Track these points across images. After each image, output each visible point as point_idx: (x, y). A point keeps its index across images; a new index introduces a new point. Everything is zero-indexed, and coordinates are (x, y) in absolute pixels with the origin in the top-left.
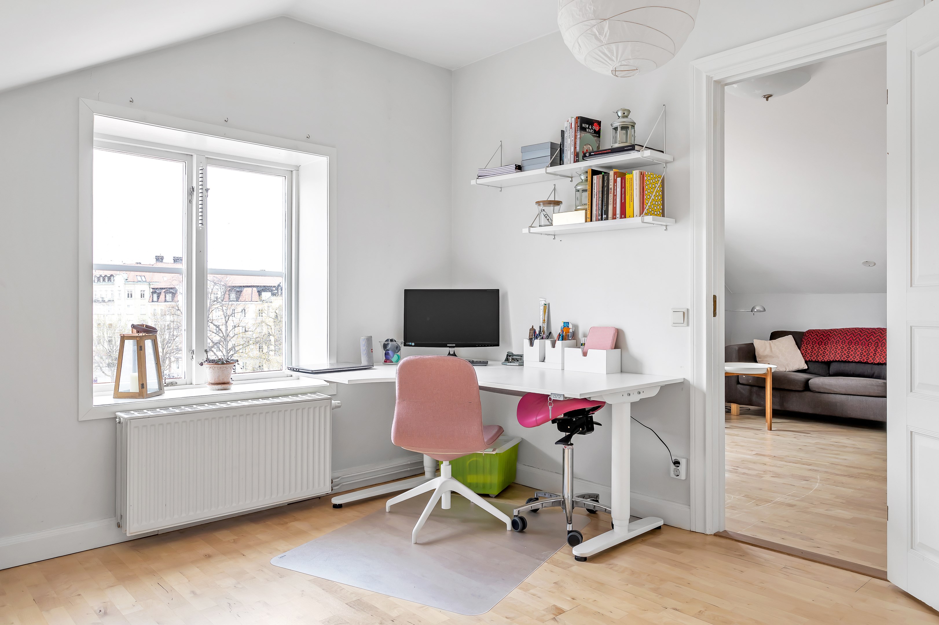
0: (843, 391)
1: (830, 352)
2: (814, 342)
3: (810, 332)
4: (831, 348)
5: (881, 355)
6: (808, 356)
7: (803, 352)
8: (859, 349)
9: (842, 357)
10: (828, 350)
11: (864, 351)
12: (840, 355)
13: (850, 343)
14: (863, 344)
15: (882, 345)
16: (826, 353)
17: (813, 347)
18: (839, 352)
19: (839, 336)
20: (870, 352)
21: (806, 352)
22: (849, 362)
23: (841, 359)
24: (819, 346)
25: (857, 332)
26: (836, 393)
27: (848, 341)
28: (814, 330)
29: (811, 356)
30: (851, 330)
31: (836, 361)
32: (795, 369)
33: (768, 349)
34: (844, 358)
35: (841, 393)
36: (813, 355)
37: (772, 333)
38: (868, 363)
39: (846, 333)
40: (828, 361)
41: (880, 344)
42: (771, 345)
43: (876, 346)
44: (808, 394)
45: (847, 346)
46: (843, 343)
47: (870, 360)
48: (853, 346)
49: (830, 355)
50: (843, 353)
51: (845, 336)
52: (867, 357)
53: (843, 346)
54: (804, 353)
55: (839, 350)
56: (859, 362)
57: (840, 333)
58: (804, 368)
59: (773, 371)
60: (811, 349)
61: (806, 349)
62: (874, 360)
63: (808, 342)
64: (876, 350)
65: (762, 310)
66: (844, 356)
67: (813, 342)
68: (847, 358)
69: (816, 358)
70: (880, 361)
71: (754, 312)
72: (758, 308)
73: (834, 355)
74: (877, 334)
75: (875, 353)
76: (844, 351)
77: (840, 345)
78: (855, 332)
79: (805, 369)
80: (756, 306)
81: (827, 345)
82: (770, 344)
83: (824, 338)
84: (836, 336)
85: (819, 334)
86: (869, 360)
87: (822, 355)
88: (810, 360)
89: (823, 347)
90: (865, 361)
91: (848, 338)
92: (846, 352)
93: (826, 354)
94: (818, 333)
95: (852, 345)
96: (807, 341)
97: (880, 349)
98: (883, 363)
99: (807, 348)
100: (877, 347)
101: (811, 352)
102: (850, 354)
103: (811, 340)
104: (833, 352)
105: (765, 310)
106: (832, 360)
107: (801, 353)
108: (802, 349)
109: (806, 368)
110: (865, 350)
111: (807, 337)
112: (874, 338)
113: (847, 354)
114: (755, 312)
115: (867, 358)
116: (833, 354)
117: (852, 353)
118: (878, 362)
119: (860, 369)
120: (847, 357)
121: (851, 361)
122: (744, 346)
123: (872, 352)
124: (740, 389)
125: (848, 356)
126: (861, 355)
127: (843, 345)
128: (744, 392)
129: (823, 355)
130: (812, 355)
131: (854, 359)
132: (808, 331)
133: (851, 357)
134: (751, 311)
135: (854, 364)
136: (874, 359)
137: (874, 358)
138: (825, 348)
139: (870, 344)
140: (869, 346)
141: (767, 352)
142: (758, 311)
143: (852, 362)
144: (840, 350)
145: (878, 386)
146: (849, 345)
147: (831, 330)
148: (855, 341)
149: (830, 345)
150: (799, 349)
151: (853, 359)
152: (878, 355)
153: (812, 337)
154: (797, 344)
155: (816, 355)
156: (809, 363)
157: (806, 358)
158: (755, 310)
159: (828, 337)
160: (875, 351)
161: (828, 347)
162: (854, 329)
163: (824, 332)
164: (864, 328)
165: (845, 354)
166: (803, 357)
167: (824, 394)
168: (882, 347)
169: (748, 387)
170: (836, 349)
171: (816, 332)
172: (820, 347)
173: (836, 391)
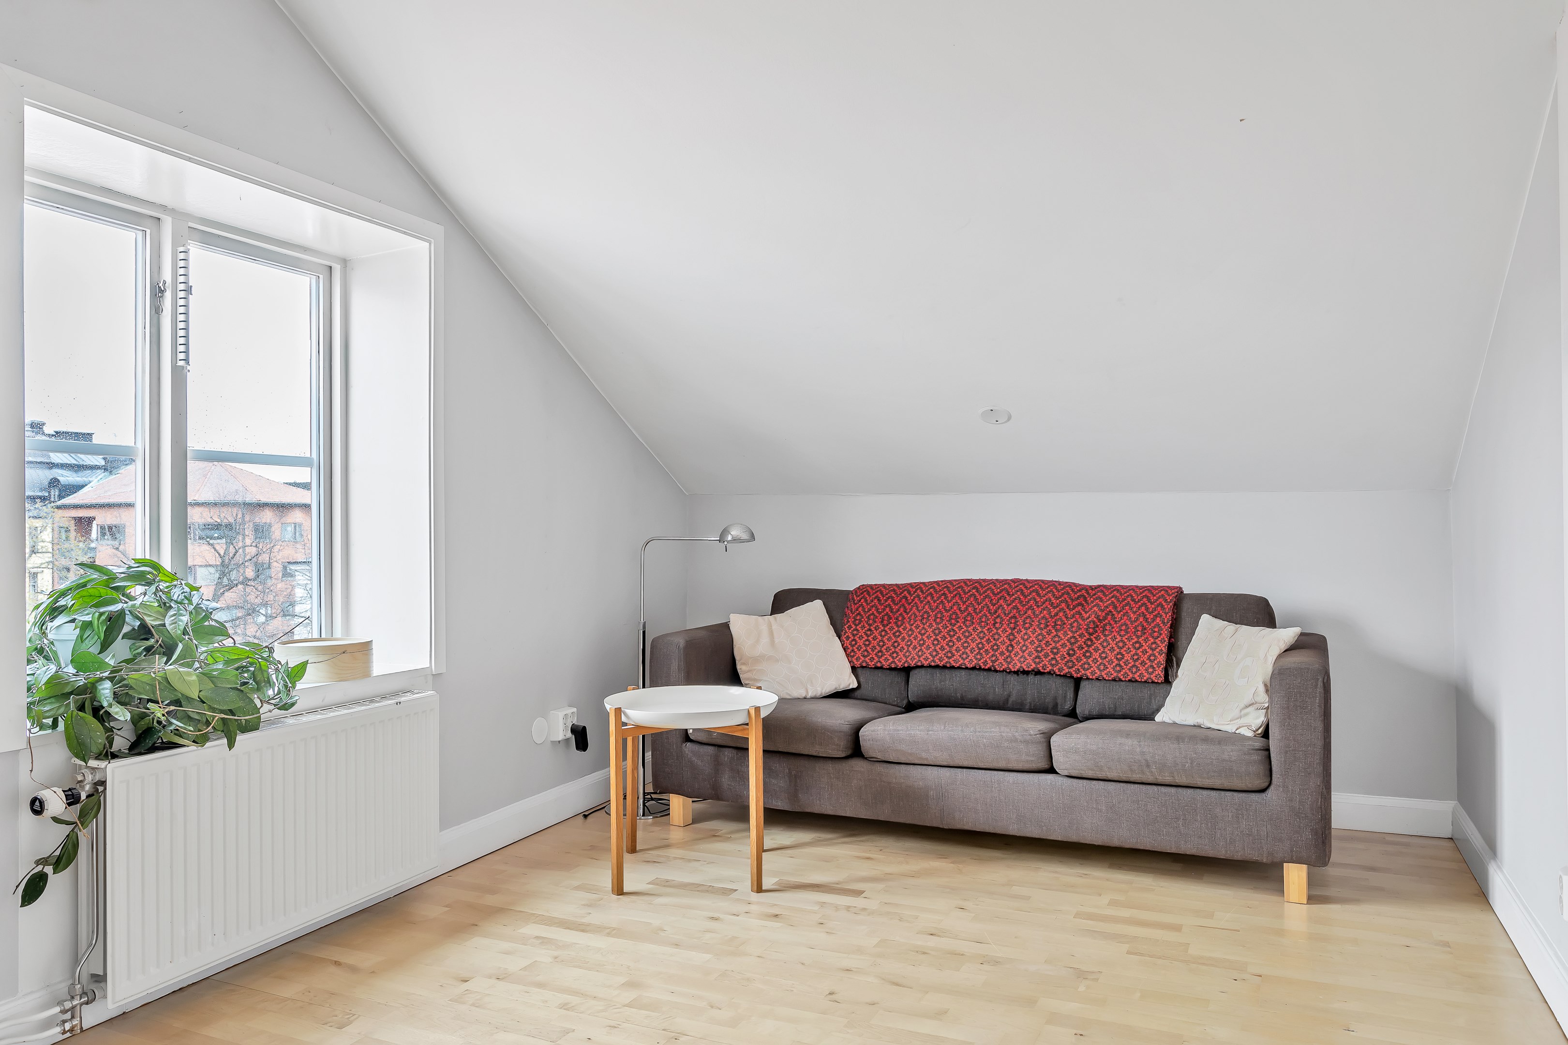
0: (943, 759)
1: (909, 643)
2: (872, 617)
3: (865, 590)
4: (910, 633)
5: (1024, 648)
6: (859, 654)
7: (847, 643)
8: (974, 635)
9: (936, 655)
10: (903, 639)
11: (985, 639)
12: (931, 650)
13: (953, 619)
14: (982, 622)
15: (1026, 623)
16: (899, 645)
17: (870, 630)
18: (929, 642)
19: (929, 602)
20: (1000, 641)
21: (854, 643)
22: (953, 667)
23: (933, 661)
24: (882, 628)
25: (970, 591)
26: (926, 763)
27: (948, 614)
28: (871, 586)
29: (866, 653)
30: (954, 586)
31: (922, 666)
32: (827, 691)
33: (765, 639)
34: (941, 659)
35: (938, 763)
36: (870, 650)
37: (777, 596)
38: (996, 671)
39: (944, 594)
40: (904, 667)
41: (1021, 622)
42: (773, 628)
43: (1012, 625)
44: (858, 765)
45: (948, 627)
46: (938, 620)
47: (1001, 664)
48: (960, 628)
49: (908, 651)
50: (939, 646)
51: (942, 602)
52: (992, 656)
53: (939, 629)
54: (849, 646)
55: (929, 637)
56: (974, 668)
57: (931, 594)
58: (851, 687)
59: (764, 714)
60: (866, 634)
61: (854, 635)
62: (1009, 663)
63: (858, 618)
64: (1011, 637)
65: (745, 536)
66: (941, 654)
67: (868, 618)
68: (946, 660)
69: (876, 659)
70: (1023, 665)
71: (726, 543)
72: (735, 532)
73: (917, 650)
74: (1013, 595)
75: (1012, 645)
76: (940, 639)
77: (931, 626)
78: (964, 591)
79: (853, 690)
80: (731, 525)
81: (902, 625)
82: (770, 626)
83: (895, 608)
84: (922, 602)
85: (883, 597)
86: (997, 663)
87: (891, 652)
88: (864, 665)
89: (891, 629)
90: (988, 666)
91: (948, 606)
92: (944, 643)
93: (899, 648)
94: (882, 593)
95: (959, 624)
96: (857, 615)
97: (1022, 633)
98: (1030, 669)
99: (855, 632)
100: (1014, 628)
101: (865, 645)
102: (954, 648)
103: (864, 611)
104: (915, 643)
105: (753, 537)
106: (912, 665)
107: (843, 645)
108: (843, 638)
109: (855, 685)
110: (987, 637)
111: (855, 604)
112: (1008, 605)
113: (948, 649)
114: (728, 542)
115: (993, 659)
116: (915, 648)
117: (959, 644)
118: (1017, 667)
119: (979, 685)
120: (947, 657)
121: (958, 665)
122: (703, 633)
123: (1003, 643)
124: (690, 755)
125: (950, 652)
126: (980, 649)
127: (937, 624)
128: (700, 763)
129: (893, 650)
130: (868, 652)
131: (964, 660)
132: (859, 588)
133: (957, 657)
134: (719, 541)
135: (963, 673)
136: (1009, 660)
137: (1010, 656)
138: (897, 634)
139: (998, 620)
140: (997, 625)
141: (763, 647)
142: (735, 540)
143: (959, 668)
144: (932, 639)
145: (1026, 742)
146: (951, 624)
147: (911, 585)
148: (966, 614)
149: (907, 625)
150: (839, 637)
151: (962, 661)
152: (1017, 649)
153: (868, 604)
154: (833, 623)
155: (876, 651)
156: (859, 671)
157: (855, 661)
158: (730, 538)
159: (903, 605)
160: (1010, 640)
161: (904, 629)
162: (962, 584)
163: (894, 590)
164: (984, 580)
165: (942, 649)
166: (848, 656)
167: (897, 767)
168: (1026, 629)
169: (710, 749)
170: (922, 635)
171: (877, 592)
172: (886, 631)
173: (927, 759)
